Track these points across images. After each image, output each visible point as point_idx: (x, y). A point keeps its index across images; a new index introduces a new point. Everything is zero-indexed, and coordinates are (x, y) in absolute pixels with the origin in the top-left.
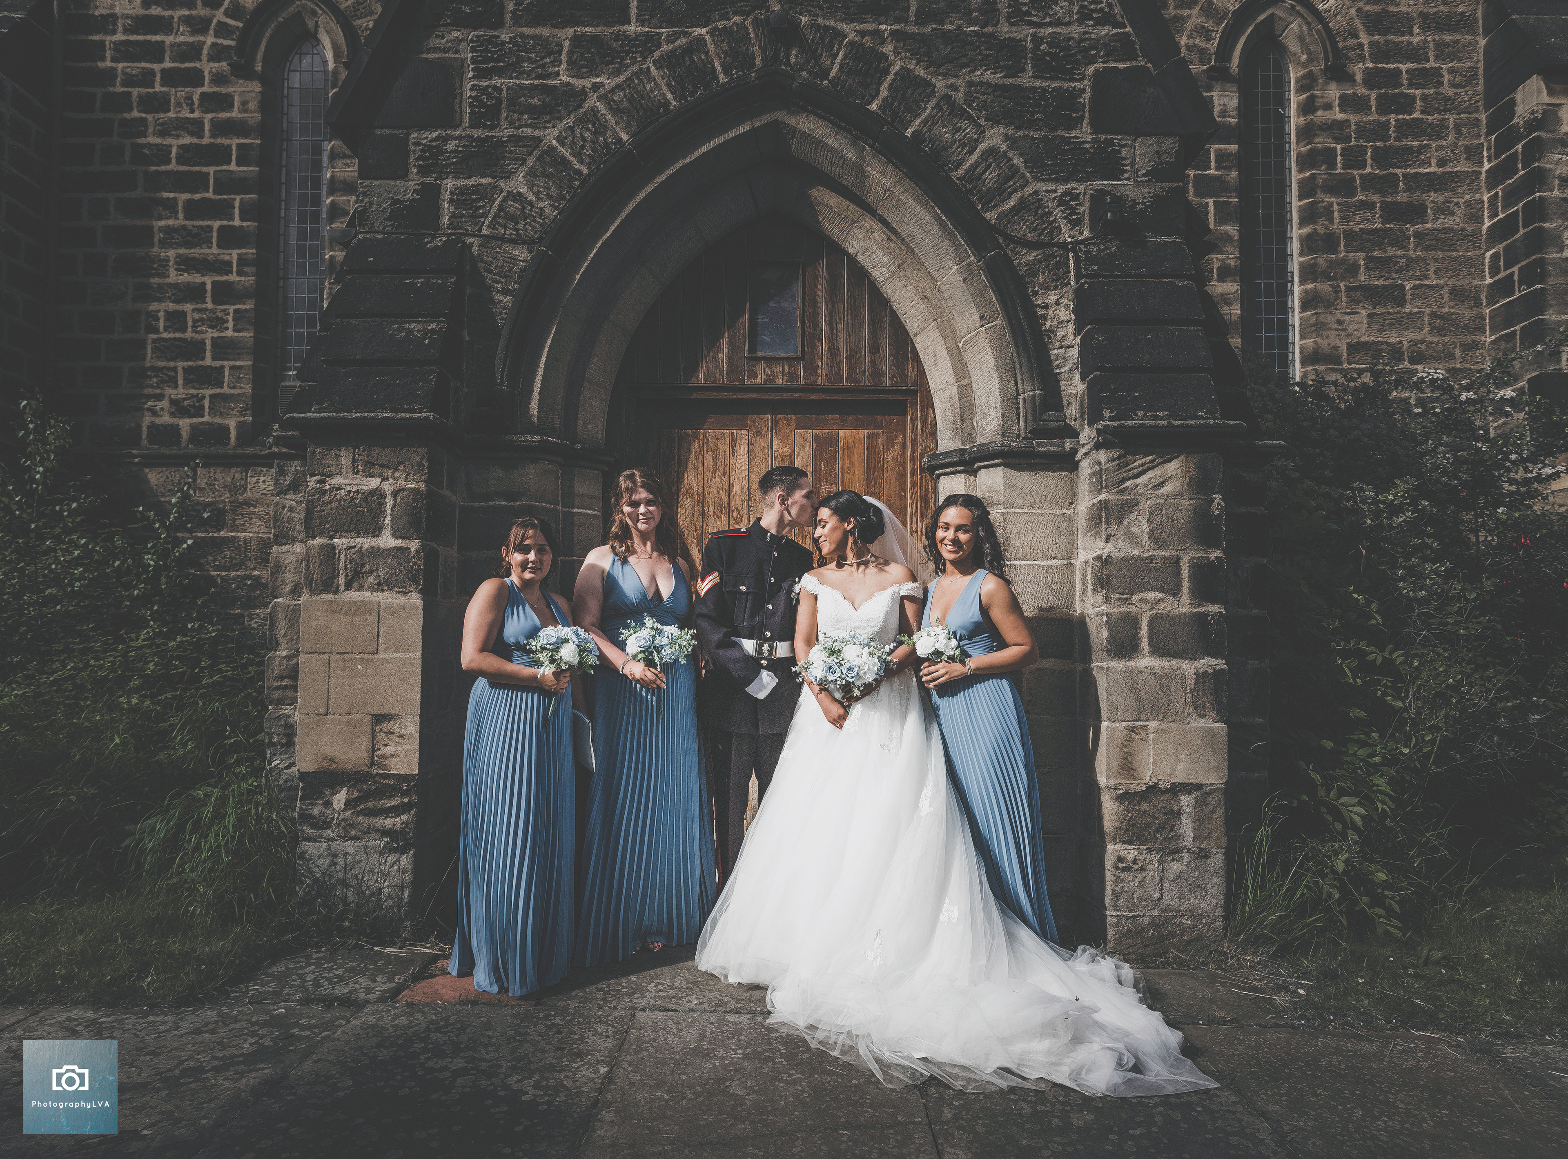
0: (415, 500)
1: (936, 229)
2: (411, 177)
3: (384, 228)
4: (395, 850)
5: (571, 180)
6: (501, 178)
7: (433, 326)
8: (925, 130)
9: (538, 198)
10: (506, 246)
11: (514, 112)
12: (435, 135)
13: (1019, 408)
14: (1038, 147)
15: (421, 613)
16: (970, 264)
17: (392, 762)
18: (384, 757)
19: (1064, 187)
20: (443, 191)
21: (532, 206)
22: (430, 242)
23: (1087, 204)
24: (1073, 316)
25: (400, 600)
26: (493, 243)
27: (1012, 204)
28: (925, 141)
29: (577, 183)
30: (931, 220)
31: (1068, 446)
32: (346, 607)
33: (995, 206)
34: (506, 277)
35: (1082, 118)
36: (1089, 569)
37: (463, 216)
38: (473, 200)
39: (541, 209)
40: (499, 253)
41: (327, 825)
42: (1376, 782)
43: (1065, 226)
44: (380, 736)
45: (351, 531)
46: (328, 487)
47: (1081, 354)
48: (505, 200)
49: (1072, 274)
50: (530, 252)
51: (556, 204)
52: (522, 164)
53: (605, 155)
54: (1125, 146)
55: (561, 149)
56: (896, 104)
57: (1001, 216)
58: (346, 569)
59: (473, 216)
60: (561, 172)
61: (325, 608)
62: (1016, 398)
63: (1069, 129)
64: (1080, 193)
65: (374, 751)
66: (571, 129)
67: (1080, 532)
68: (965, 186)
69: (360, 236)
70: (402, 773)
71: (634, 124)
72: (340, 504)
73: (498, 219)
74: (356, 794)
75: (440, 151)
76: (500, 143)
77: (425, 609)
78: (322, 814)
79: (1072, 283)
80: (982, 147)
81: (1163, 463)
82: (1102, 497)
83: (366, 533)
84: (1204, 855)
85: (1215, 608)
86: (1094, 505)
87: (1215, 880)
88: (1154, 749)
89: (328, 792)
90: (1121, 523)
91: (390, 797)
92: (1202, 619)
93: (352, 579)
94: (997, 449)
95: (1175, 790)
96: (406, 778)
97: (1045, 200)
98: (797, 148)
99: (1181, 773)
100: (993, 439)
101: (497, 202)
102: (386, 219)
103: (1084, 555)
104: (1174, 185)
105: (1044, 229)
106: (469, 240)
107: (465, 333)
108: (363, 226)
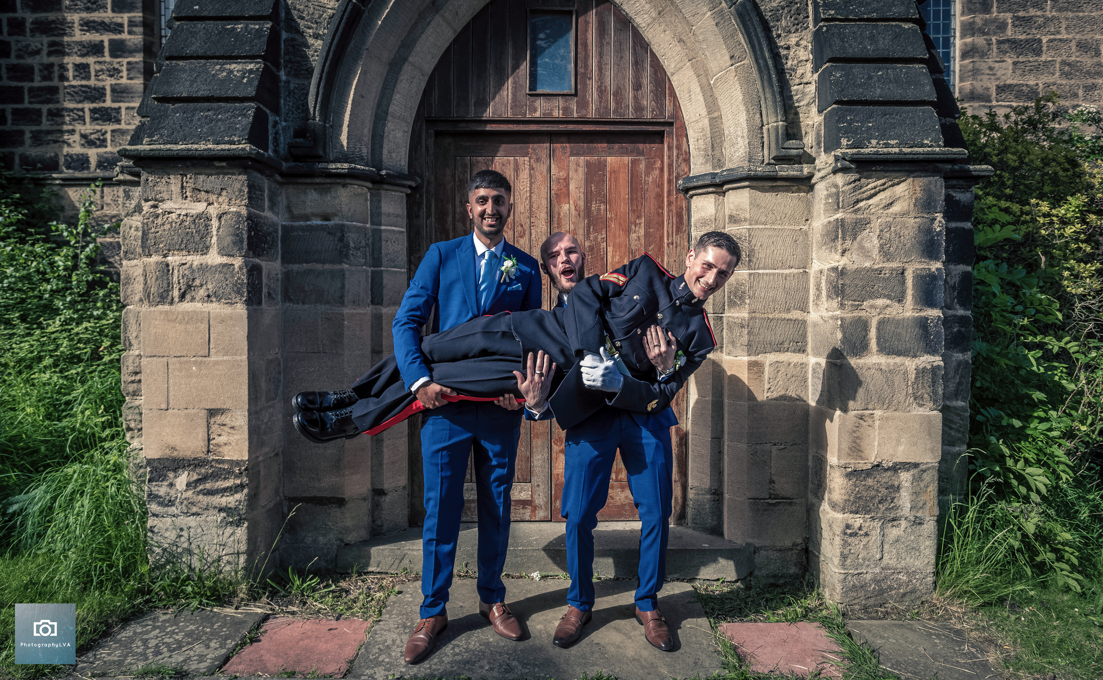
0: (238, 223)
4: (231, 524)
7: (251, 66)
13: (763, 137)
15: (246, 321)
16: (722, 10)
17: (225, 450)
18: (218, 445)
24: (811, 56)
25: (227, 310)
31: (805, 171)
32: (180, 317)
34: (316, 23)
36: (824, 278)
41: (171, 503)
44: (214, 428)
45: (183, 250)
46: (161, 211)
47: (818, 89)
49: (811, 17)
58: (179, 283)
61: (163, 318)
62: (761, 128)
65: (209, 440)
67: (815, 245)
70: (234, 458)
72: (171, 225)
74: (196, 477)
77: (249, 318)
78: (168, 494)
79: (811, 26)
81: (893, 185)
82: (839, 215)
83: (196, 251)
84: (918, 522)
85: (934, 313)
86: (829, 222)
87: (927, 543)
88: (879, 434)
89: (171, 475)
90: (855, 238)
91: (225, 479)
92: (923, 323)
93: (185, 292)
94: (744, 173)
95: (896, 468)
96: (238, 463)
99: (901, 453)
100: (741, 164)
103: (818, 266)
107: (282, 73)
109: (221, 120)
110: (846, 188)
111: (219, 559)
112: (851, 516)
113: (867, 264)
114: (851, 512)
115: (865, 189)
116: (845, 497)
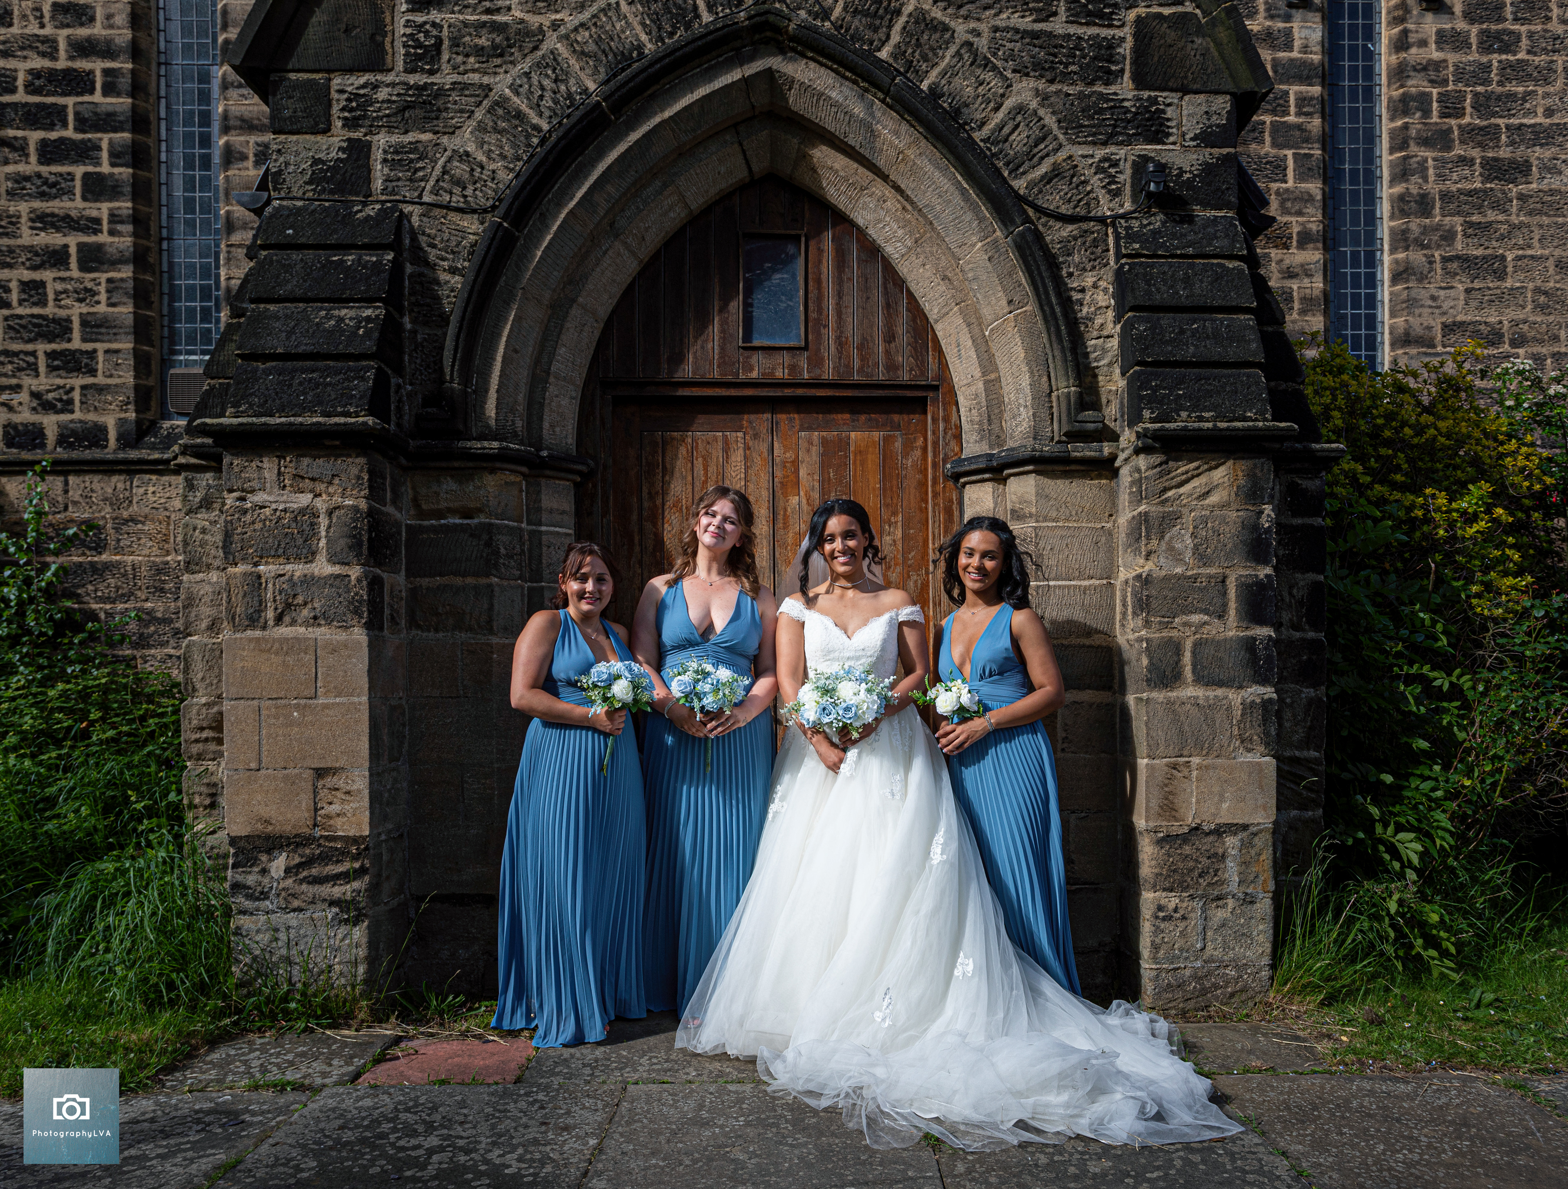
0: (354, 520)
1: (957, 199)
2: (334, 131)
3: (304, 193)
4: (347, 921)
5: (528, 136)
6: (445, 133)
7: (368, 312)
8: (943, 82)
9: (489, 158)
10: (454, 217)
11: (457, 53)
12: (362, 80)
13: (1052, 407)
14: (1072, 104)
15: (367, 654)
16: (996, 241)
17: (338, 823)
18: (329, 817)
19: (1102, 152)
20: (374, 149)
21: (482, 168)
22: (360, 211)
23: (1129, 172)
24: (1112, 301)
25: (340, 636)
26: (437, 212)
27: (1044, 170)
28: (943, 95)
29: (535, 140)
30: (952, 189)
31: (1106, 451)
32: (276, 645)
33: (1024, 173)
34: (453, 252)
35: (1123, 71)
36: (1130, 590)
37: (399, 179)
38: (411, 160)
39: (494, 172)
40: (444, 224)
41: (265, 896)
42: (1438, 817)
43: (1103, 197)
44: (323, 793)
45: (279, 557)
46: (249, 505)
47: (1121, 345)
48: (450, 159)
49: (1111, 252)
50: (482, 223)
51: (511, 166)
52: (469, 117)
53: (569, 107)
54: (1170, 104)
55: (515, 99)
56: (910, 50)
57: (1030, 186)
58: (275, 600)
59: (410, 180)
60: (516, 127)
61: (251, 647)
62: (1050, 395)
63: (1107, 84)
64: (1120, 159)
65: (316, 810)
66: (527, 74)
67: (1120, 548)
68: (990, 149)
69: (275, 204)
70: (351, 834)
71: (603, 70)
72: (264, 525)
73: (441, 184)
74: (297, 860)
75: (369, 100)
76: (441, 92)
77: (370, 647)
78: (259, 883)
79: (1112, 263)
80: (1009, 103)
81: (1210, 469)
82: (1142, 508)
83: (299, 561)
84: (1249, 900)
85: (1264, 632)
86: (1132, 516)
87: (1261, 927)
88: (1197, 788)
89: (264, 858)
90: (1163, 537)
91: (337, 862)
92: (1250, 645)
93: (282, 612)
94: (1027, 453)
95: (1220, 831)
96: (355, 840)
97: (1081, 166)
98: (795, 101)
99: (1226, 813)
100: (1024, 442)
101: (441, 163)
102: (306, 183)
103: (1124, 574)
104: (1225, 151)
105: (1080, 201)
106: (407, 209)
107: (406, 319)
108: (279, 190)
109: (330, 384)
110: (1150, 472)
112: (1164, 894)
113: (1179, 570)
114: (1164, 890)
115: (1174, 474)
116: (1156, 871)
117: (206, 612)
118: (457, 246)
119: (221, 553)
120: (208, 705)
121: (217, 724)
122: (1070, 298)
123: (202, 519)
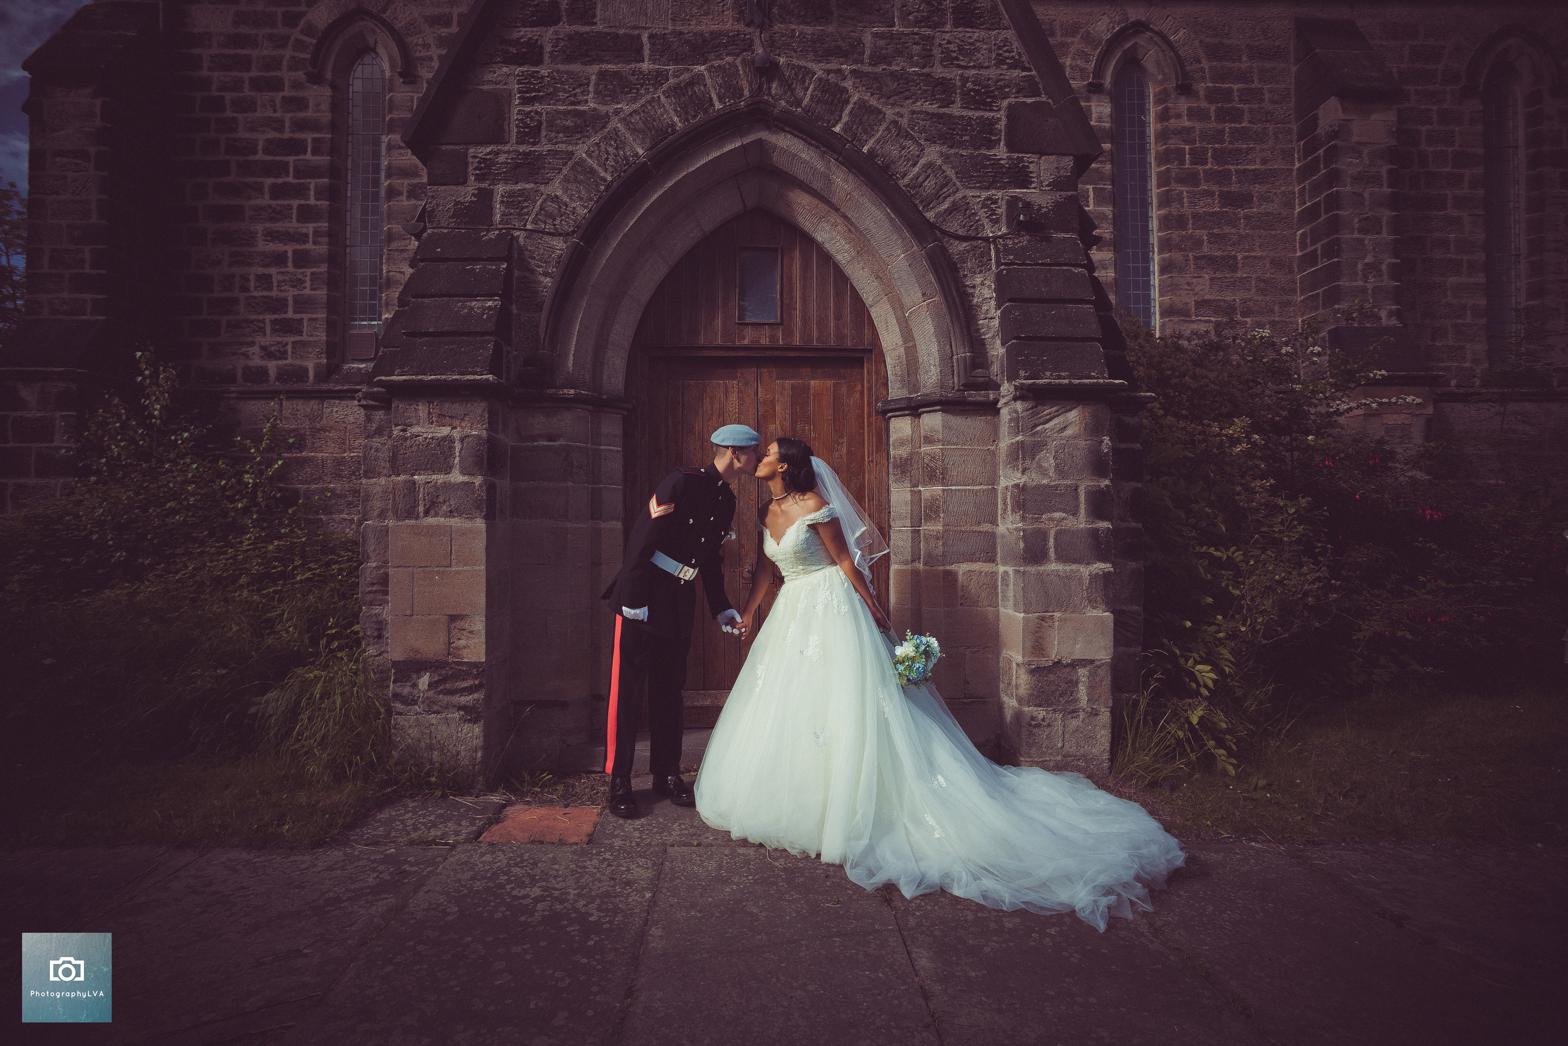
0: (479, 445)
1: (887, 225)
2: (469, 183)
3: (448, 224)
4: (469, 721)
5: (598, 185)
6: (542, 183)
7: (490, 303)
8: (878, 147)
9: (571, 199)
10: (547, 238)
11: (551, 131)
12: (488, 150)
13: (953, 366)
14: (966, 162)
15: (485, 534)
16: (914, 253)
17: (465, 652)
18: (458, 648)
19: (986, 194)
20: (495, 194)
21: (567, 206)
22: (485, 235)
23: (1004, 207)
24: (994, 294)
25: (468, 524)
26: (536, 236)
27: (947, 206)
28: (878, 156)
29: (602, 188)
30: (884, 218)
31: (991, 397)
32: (425, 530)
33: (933, 208)
34: (546, 262)
35: (999, 140)
36: (1009, 494)
37: (511, 214)
38: (520, 202)
39: (574, 208)
40: (541, 243)
41: (414, 702)
42: (1222, 652)
43: (987, 224)
44: (454, 632)
45: (428, 470)
46: (409, 434)
47: (1001, 324)
48: (545, 201)
49: (993, 261)
50: (566, 243)
51: (586, 204)
52: (558, 173)
53: (625, 165)
54: (1032, 162)
55: (589, 160)
56: (855, 127)
57: (938, 216)
58: (424, 500)
59: (519, 214)
60: (590, 179)
61: (408, 531)
62: (951, 358)
63: (989, 148)
64: (998, 199)
65: (450, 644)
66: (597, 144)
67: (1001, 464)
68: (910, 192)
69: (429, 231)
70: (472, 661)
71: (648, 141)
72: (419, 448)
73: (539, 217)
74: (436, 678)
75: (492, 163)
76: (540, 157)
77: (487, 531)
78: (411, 694)
79: (994, 269)
80: (923, 161)
81: (1066, 412)
82: (1019, 438)
83: (440, 471)
84: (1095, 713)
85: (1104, 525)
86: (1012, 444)
87: (1103, 732)
88: (1058, 634)
89: (414, 676)
90: (1034, 459)
91: (464, 680)
92: (1094, 533)
93: (429, 508)
94: (937, 398)
95: (1075, 664)
96: (475, 665)
97: (972, 203)
98: (777, 160)
99: (1079, 651)
100: (934, 390)
101: (539, 203)
102: (450, 217)
103: (1003, 483)
104: (1070, 193)
105: (971, 226)
106: (516, 233)
107: (514, 307)
108: (432, 223)
109: (464, 352)
110: (1025, 414)
111: (458, 753)
112: (1035, 709)
113: (1045, 482)
114: (1035, 706)
115: (1041, 414)
116: (1029, 692)
117: (377, 504)
118: (548, 258)
119: (388, 465)
120: (378, 568)
121: (384, 580)
122: (965, 293)
123: (376, 442)
